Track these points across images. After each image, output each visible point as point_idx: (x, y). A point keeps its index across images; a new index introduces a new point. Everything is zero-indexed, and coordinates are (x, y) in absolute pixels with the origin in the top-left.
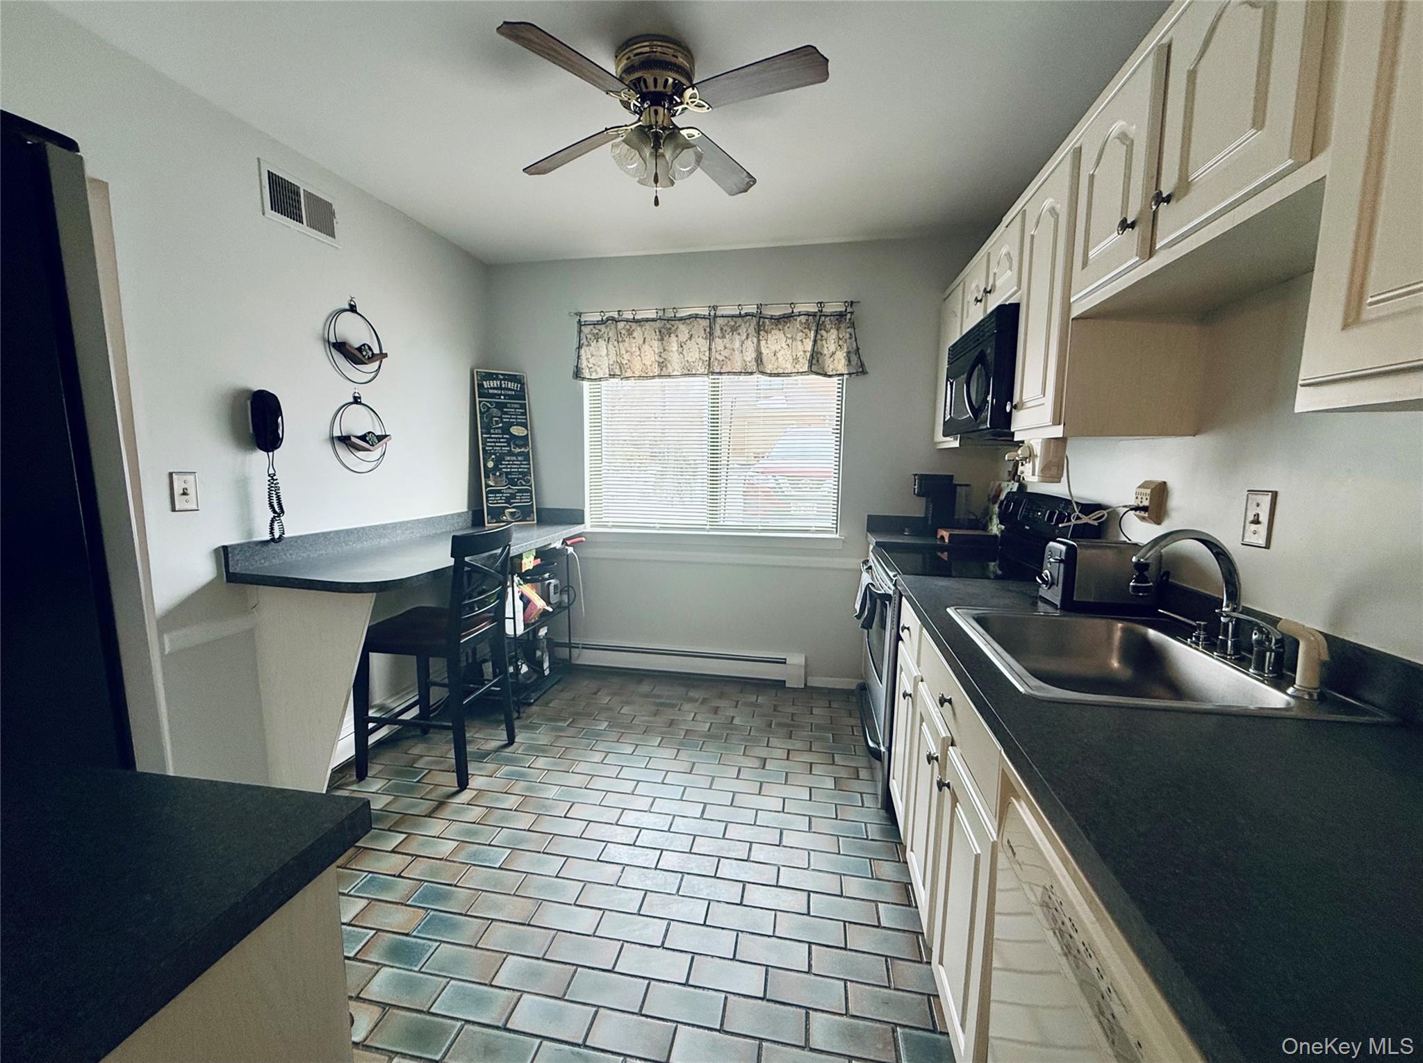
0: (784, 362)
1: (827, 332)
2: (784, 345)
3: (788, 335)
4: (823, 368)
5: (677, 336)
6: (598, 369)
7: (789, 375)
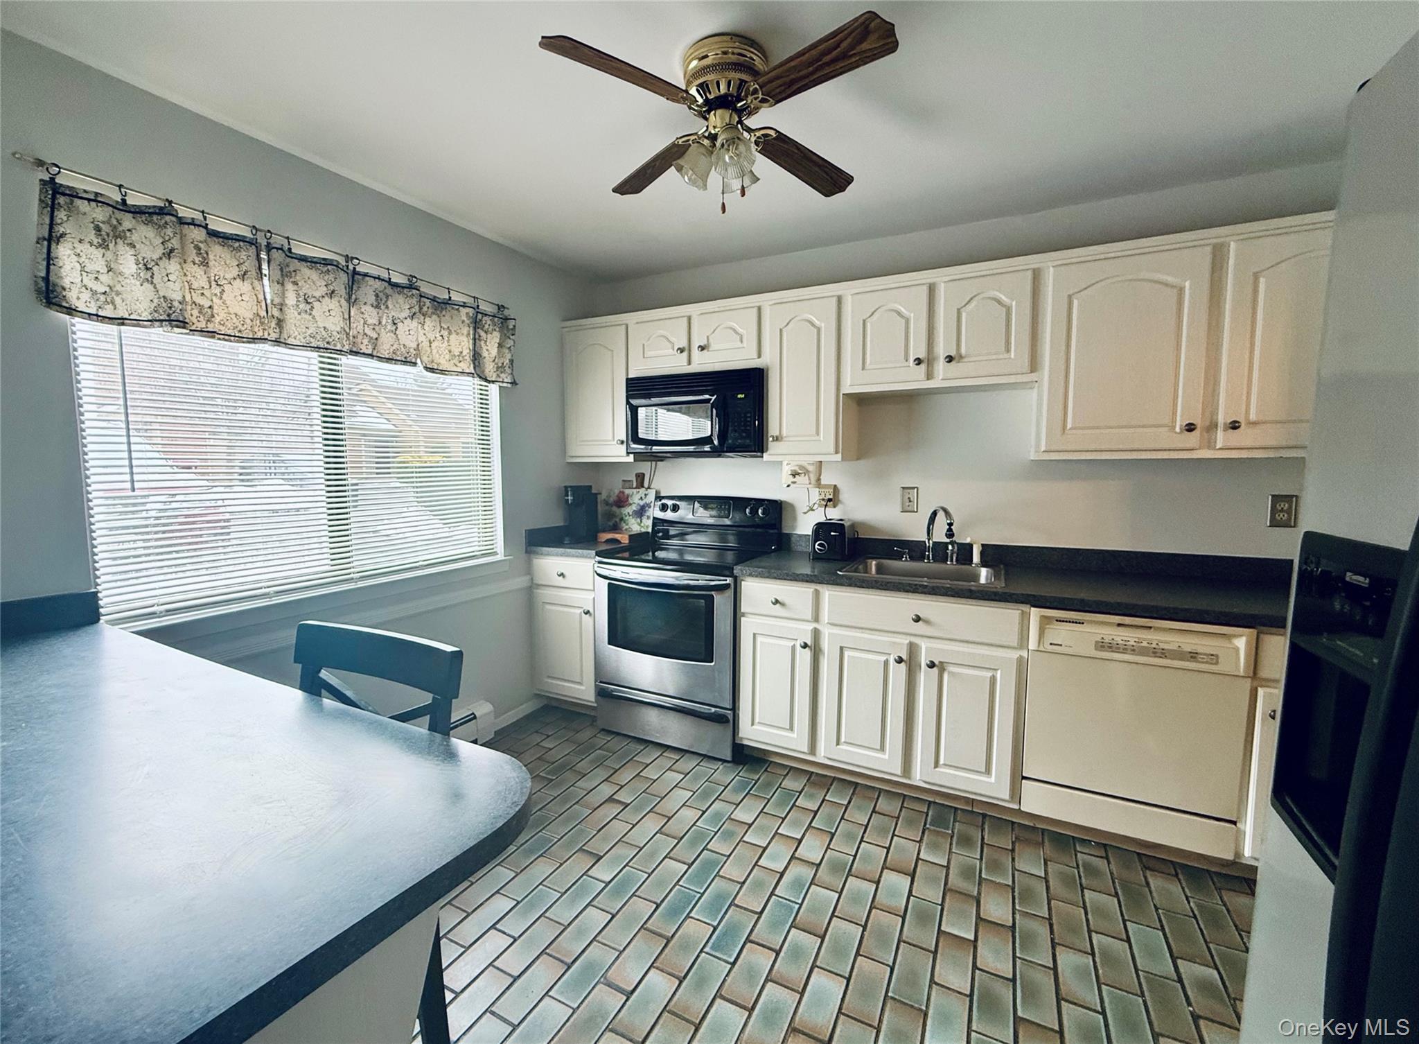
0: (437, 355)
1: (486, 332)
2: (438, 336)
3: (443, 325)
4: (483, 372)
5: (295, 283)
6: (118, 300)
7: (442, 372)
